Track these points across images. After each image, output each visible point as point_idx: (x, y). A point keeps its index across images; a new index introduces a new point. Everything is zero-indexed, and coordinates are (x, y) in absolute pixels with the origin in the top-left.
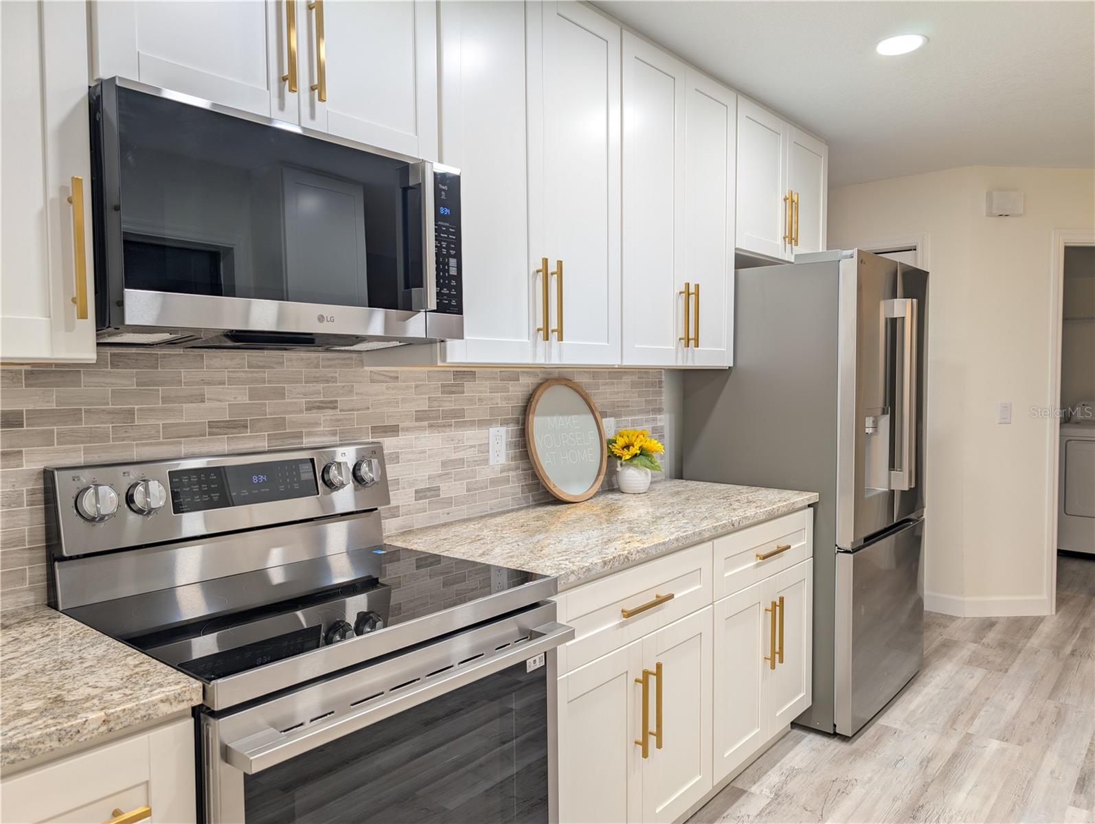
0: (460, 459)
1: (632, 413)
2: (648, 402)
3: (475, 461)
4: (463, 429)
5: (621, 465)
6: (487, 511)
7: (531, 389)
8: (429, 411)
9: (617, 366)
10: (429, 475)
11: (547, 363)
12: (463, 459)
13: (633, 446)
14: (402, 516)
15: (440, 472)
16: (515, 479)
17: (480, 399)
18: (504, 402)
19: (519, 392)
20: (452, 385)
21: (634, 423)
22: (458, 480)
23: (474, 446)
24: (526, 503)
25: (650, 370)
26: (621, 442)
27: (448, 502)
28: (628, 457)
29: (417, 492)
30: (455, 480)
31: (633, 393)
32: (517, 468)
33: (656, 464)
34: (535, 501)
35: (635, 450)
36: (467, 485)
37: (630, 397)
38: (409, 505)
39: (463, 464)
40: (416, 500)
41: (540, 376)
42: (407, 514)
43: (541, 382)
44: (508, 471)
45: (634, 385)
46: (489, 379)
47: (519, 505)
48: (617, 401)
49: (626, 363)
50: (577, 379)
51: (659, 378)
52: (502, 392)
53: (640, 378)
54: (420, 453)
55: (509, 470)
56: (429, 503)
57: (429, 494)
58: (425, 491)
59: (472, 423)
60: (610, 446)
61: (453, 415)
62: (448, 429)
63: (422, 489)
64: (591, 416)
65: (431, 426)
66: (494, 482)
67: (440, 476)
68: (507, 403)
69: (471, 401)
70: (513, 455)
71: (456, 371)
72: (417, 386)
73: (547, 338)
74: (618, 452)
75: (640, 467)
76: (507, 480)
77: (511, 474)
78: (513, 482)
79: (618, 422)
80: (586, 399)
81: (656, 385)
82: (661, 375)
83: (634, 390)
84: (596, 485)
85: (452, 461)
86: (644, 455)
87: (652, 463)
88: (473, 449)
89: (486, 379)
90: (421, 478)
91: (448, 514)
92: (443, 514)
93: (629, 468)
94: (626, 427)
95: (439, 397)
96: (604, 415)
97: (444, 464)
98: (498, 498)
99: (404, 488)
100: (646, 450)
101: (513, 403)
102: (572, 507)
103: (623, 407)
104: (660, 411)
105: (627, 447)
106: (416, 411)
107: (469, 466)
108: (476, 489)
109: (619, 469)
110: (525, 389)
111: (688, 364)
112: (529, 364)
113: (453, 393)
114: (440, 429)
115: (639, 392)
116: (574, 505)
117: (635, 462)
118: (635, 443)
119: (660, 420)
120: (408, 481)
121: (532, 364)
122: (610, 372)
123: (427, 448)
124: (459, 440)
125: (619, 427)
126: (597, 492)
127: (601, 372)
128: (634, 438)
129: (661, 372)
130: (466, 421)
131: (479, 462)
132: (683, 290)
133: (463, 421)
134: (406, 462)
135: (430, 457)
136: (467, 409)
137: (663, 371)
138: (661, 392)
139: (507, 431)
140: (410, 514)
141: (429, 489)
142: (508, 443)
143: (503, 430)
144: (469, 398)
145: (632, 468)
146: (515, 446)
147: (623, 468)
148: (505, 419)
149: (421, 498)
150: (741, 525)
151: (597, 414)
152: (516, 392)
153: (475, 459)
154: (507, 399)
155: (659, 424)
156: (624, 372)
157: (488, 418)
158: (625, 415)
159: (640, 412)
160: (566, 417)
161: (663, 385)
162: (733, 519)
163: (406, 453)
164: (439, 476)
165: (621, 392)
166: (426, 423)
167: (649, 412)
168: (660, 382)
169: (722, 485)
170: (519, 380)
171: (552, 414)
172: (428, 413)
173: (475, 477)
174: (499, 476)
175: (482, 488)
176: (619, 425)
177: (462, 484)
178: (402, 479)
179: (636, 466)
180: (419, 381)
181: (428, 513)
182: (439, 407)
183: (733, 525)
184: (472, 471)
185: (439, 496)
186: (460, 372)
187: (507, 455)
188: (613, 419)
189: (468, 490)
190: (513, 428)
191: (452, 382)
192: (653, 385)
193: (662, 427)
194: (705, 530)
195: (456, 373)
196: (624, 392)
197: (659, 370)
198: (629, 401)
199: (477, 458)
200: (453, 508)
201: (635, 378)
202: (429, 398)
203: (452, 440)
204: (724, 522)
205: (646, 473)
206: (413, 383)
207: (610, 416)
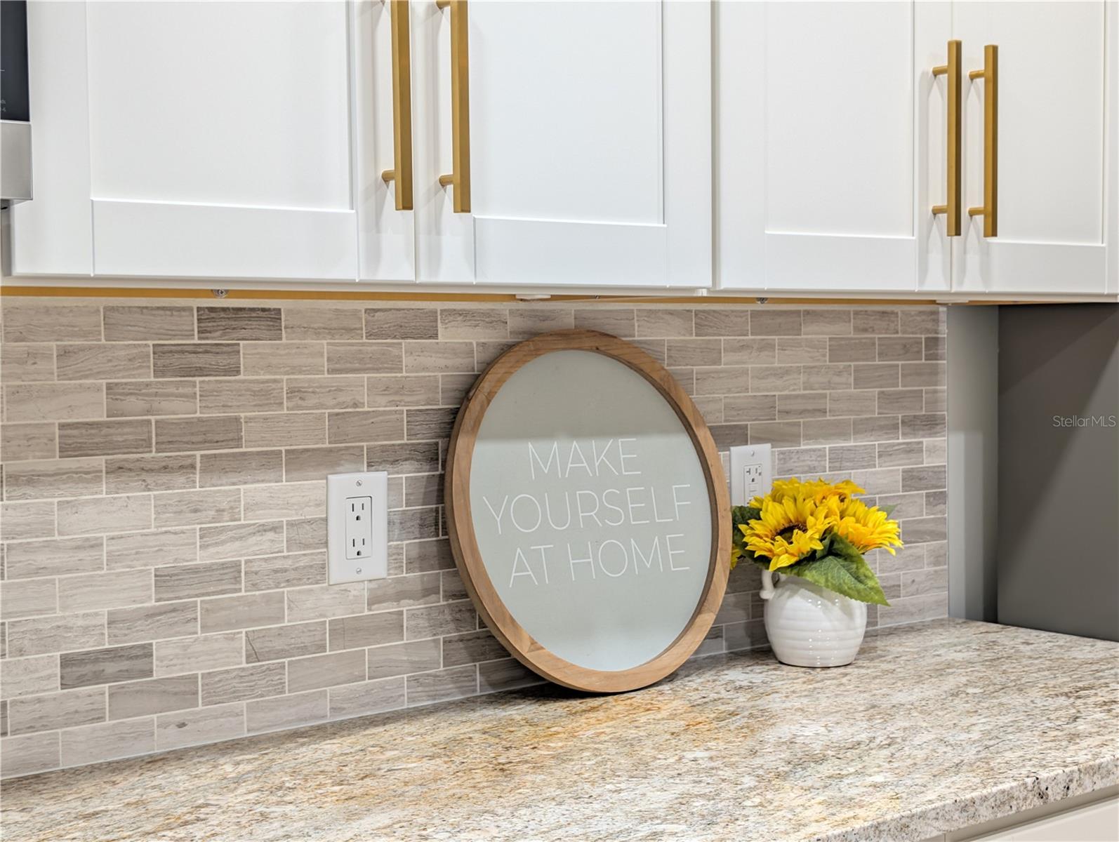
0: (224, 566)
1: (839, 430)
2: (888, 399)
3: (276, 571)
4: (234, 477)
5: (776, 583)
6: (324, 717)
7: (477, 358)
8: (108, 425)
9: (704, 293)
10: (110, 613)
11: (424, 278)
12: (237, 564)
13: (805, 531)
14: (14, 732)
15: (153, 603)
16: (423, 623)
17: (293, 392)
18: (383, 400)
19: (441, 369)
20: (195, 350)
21: (838, 459)
22: (216, 627)
23: (275, 528)
24: (461, 690)
25: (896, 308)
26: (774, 516)
27: (183, 691)
28: (785, 561)
29: (66, 662)
30: (205, 628)
31: (839, 374)
32: (429, 591)
33: (870, 583)
34: (493, 685)
35: (808, 541)
36: (249, 641)
37: (829, 385)
38: (39, 700)
39: (237, 579)
40: (64, 686)
41: (514, 323)
42: (31, 728)
43: (510, 340)
44: (398, 600)
45: (838, 350)
46: (330, 331)
47: (434, 697)
48: (781, 398)
49: (732, 281)
50: (642, 333)
51: (928, 331)
52: (377, 370)
53: (865, 330)
54: (78, 548)
55: (400, 596)
56: (111, 695)
57: (110, 668)
58: (96, 660)
59: (268, 461)
60: (742, 527)
61: (200, 438)
62: (180, 479)
63: (88, 653)
64: (684, 441)
65: (117, 470)
66: (343, 631)
67: (151, 615)
68: (391, 403)
69: (264, 396)
70: (415, 553)
71: (212, 310)
72: (64, 353)
73: (406, 202)
74: (758, 545)
75: (827, 592)
76: (395, 626)
77: (407, 607)
78: (416, 631)
79: (784, 458)
80: (668, 392)
81: (919, 352)
82: (936, 321)
83: (842, 365)
84: (688, 637)
85: (195, 570)
86: (837, 555)
87: (857, 578)
88: (270, 535)
89: (318, 333)
90: (80, 622)
91: (182, 725)
92: (164, 725)
93: (794, 592)
94: (812, 469)
95: (148, 385)
96: (731, 435)
97: (164, 580)
98: (362, 678)
99: (21, 652)
100: (842, 541)
101: (417, 403)
102: (593, 709)
103: (802, 412)
104: (931, 424)
105: (786, 532)
106: (62, 426)
107: (255, 586)
108: (281, 653)
109: (767, 593)
110: (458, 361)
111: (967, 288)
112: (353, 284)
113: (201, 371)
114: (150, 479)
115: (857, 370)
116: (601, 700)
117: (810, 575)
118: (810, 520)
119: (933, 450)
120: (38, 631)
121: (362, 284)
122: (755, 314)
123: (104, 535)
124: (220, 511)
125: (790, 471)
126: (688, 662)
127: (727, 314)
128: (809, 505)
129: (936, 313)
130: (244, 454)
131: (292, 575)
132: (944, 63)
133: (234, 455)
134: (28, 574)
135: (113, 558)
136: (249, 420)
137: (942, 309)
138: (934, 373)
139: (391, 485)
140: (45, 727)
141: (113, 655)
142: (397, 519)
143: (376, 482)
144: (256, 387)
145: (803, 591)
146: (421, 526)
147: (780, 591)
148: (384, 449)
149: (82, 681)
150: (1076, 792)
151: (703, 435)
152: (425, 369)
153: (278, 565)
154: (396, 390)
155: (928, 462)
156: (807, 313)
157: (327, 445)
158: (808, 437)
159: (863, 427)
160: (593, 444)
161: (945, 349)
162: (1043, 774)
163: (27, 549)
164: (148, 616)
165: (798, 370)
166: (100, 461)
167: (895, 427)
168: (933, 342)
169: (1100, 644)
170: (435, 336)
171: (545, 432)
172: (105, 431)
173: (280, 619)
174: (366, 613)
175: (304, 649)
176: (790, 465)
177: (231, 638)
178: (13, 625)
179: (814, 588)
180: (73, 335)
181: (108, 722)
182: (149, 412)
183: (1041, 796)
184: (268, 599)
185: (149, 673)
186: (224, 310)
187: (393, 554)
188: (767, 447)
189: (253, 656)
190: (412, 474)
191: (196, 341)
192: (908, 349)
193: (939, 472)
194: (923, 816)
195: (209, 316)
196: (809, 370)
197: (929, 304)
198: (824, 396)
199: (287, 564)
200: (200, 707)
201: (846, 330)
202: (109, 387)
203: (196, 511)
204: (1006, 786)
205: (848, 612)
206: (54, 344)
207: (759, 440)
